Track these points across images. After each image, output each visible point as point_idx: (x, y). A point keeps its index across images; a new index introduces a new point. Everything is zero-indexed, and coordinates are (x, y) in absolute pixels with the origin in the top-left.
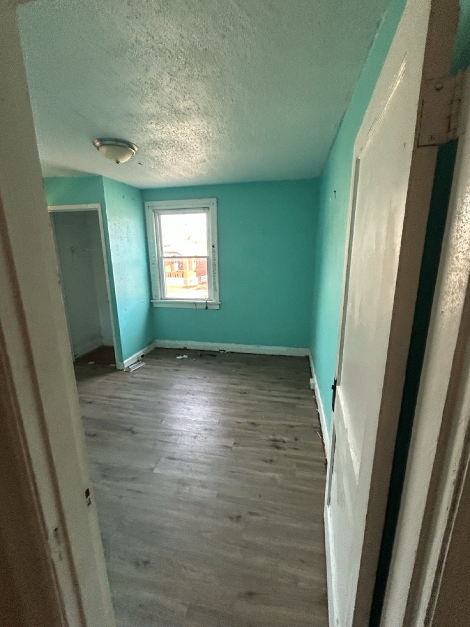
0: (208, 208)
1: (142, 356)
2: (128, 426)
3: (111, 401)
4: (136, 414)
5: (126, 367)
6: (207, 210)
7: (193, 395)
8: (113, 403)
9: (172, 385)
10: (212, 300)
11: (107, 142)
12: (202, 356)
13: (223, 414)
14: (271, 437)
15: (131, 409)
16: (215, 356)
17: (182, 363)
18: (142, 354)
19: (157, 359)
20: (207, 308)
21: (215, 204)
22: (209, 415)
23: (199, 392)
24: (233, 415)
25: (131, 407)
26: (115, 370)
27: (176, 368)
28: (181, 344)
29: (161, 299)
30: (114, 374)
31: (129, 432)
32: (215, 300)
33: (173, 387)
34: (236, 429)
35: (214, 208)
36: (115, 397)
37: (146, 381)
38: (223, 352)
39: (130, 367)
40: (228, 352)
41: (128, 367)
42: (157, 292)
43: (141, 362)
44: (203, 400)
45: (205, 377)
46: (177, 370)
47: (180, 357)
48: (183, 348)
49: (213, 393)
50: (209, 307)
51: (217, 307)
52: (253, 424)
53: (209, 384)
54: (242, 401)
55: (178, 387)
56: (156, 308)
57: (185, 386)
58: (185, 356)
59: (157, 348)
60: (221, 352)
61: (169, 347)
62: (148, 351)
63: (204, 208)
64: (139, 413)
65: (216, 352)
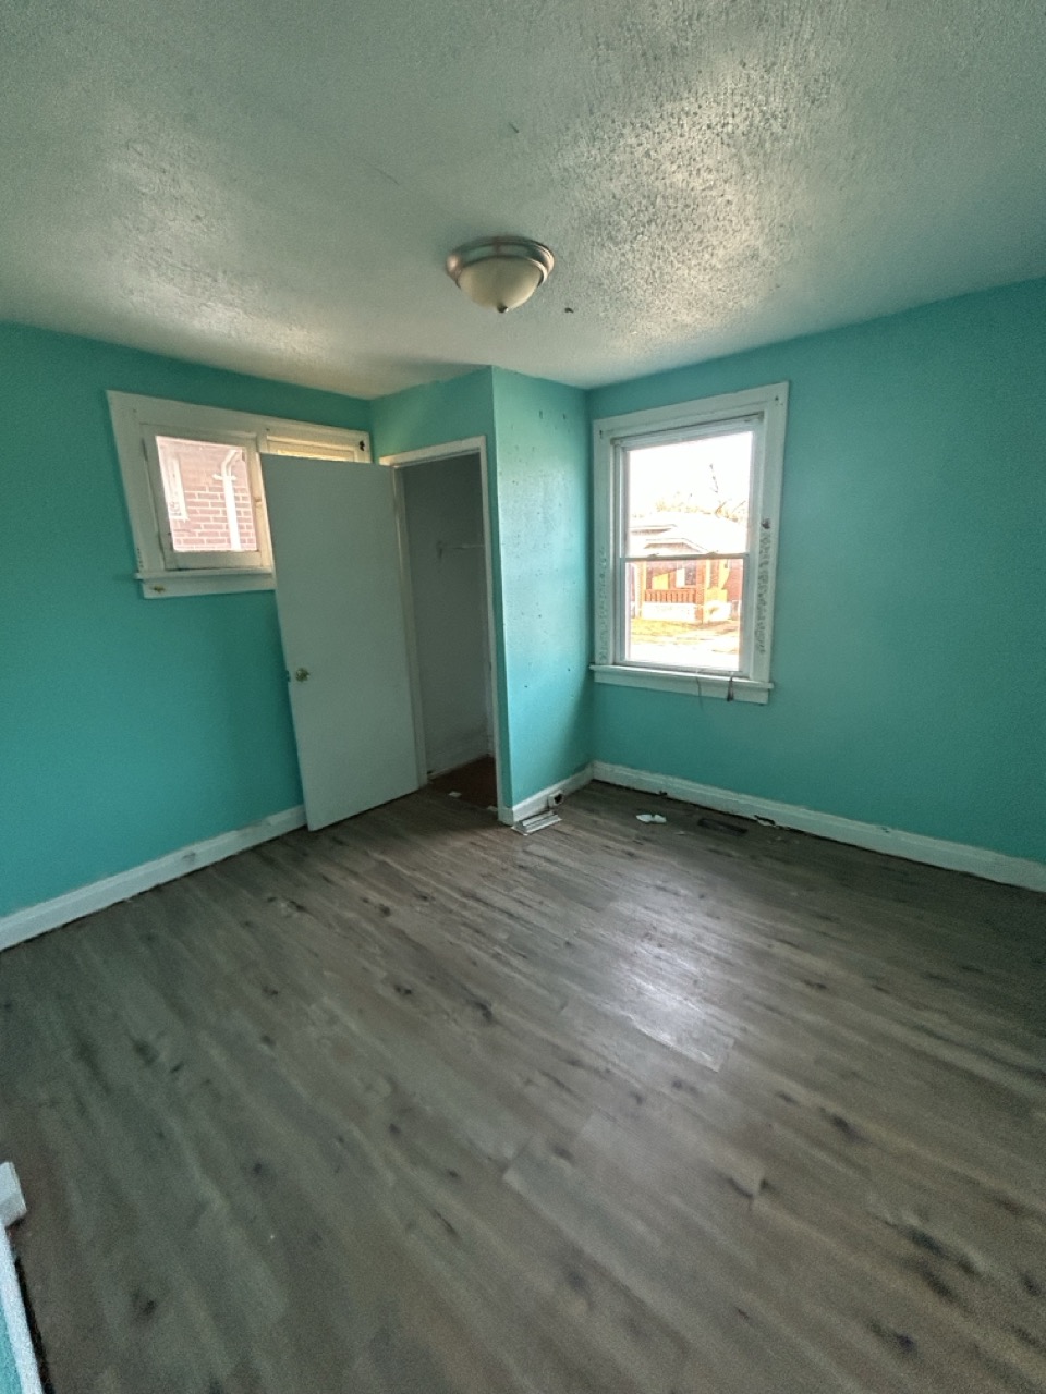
0: (760, 415)
1: (558, 799)
2: (481, 994)
3: (465, 906)
4: (508, 964)
5: (516, 819)
6: (755, 420)
7: (661, 946)
8: (465, 913)
9: (611, 898)
10: (747, 678)
11: (475, 254)
12: (707, 826)
13: (739, 1045)
14: (913, 1221)
15: (502, 946)
16: (743, 831)
17: (647, 836)
18: (557, 794)
19: (592, 811)
20: (730, 698)
21: (783, 399)
22: (695, 1035)
23: (679, 941)
24: (772, 1063)
25: (503, 936)
26: (494, 822)
27: (632, 850)
28: (654, 781)
29: (614, 664)
30: (489, 834)
31: (479, 1013)
32: (758, 678)
33: (613, 905)
34: (776, 1126)
35: (777, 414)
36: (478, 900)
37: (553, 869)
38: (767, 824)
39: (525, 824)
40: (781, 828)
41: (521, 822)
42: (605, 645)
43: (551, 813)
44: (685, 975)
45: (702, 897)
46: (631, 855)
47: (645, 818)
48: (657, 792)
49: (717, 957)
50: (739, 696)
51: (763, 698)
52: (840, 1123)
53: (710, 923)
54: (809, 1017)
55: (625, 907)
56: (600, 684)
57: (643, 911)
58: (658, 818)
59: (595, 781)
60: (761, 822)
61: (625, 785)
62: (573, 788)
63: (747, 417)
64: (515, 961)
65: (747, 819)
